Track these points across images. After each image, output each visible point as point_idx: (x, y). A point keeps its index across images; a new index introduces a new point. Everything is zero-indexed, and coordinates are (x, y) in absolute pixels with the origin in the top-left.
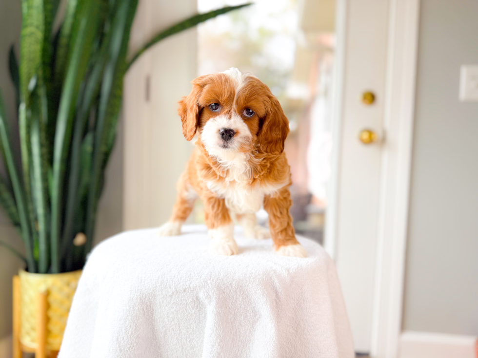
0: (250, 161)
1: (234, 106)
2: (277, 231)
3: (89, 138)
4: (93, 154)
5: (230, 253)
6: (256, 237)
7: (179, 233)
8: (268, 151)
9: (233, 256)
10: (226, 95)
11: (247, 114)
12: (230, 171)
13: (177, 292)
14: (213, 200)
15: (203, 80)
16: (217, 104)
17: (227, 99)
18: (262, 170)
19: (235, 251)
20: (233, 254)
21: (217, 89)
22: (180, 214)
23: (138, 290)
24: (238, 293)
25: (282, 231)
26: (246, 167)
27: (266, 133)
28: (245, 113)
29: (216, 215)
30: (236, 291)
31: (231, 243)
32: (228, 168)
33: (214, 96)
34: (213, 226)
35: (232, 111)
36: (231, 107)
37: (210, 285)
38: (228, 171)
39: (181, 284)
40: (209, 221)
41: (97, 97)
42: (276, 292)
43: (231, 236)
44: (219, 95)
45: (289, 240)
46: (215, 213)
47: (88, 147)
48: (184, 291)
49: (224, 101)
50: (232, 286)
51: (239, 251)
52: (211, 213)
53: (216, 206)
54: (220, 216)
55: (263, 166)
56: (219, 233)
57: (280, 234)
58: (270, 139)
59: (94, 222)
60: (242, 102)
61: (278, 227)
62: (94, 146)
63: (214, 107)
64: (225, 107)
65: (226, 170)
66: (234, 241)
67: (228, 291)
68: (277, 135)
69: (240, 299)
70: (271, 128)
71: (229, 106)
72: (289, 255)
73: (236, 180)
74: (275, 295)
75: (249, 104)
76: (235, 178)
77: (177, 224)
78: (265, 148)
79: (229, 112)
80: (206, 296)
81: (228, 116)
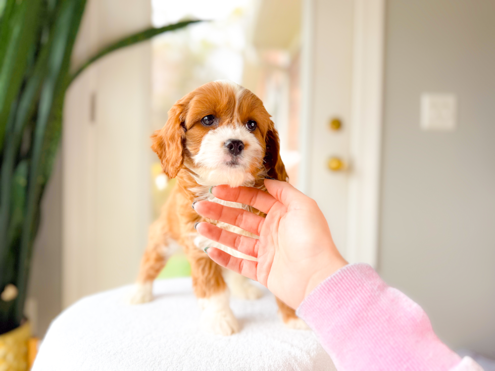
3: (22, 168)
4: (27, 188)
5: (229, 331)
7: (152, 297)
14: (203, 262)
19: (235, 329)
20: (233, 332)
22: (152, 272)
29: (207, 282)
31: (229, 318)
34: (204, 295)
40: (199, 287)
41: (34, 117)
43: (227, 307)
44: (215, 102)
46: (206, 278)
47: (21, 180)
52: (201, 278)
53: (207, 268)
54: (213, 282)
56: (213, 304)
59: (28, 270)
62: (28, 178)
63: (208, 122)
66: (231, 312)
71: (229, 115)
79: (231, 122)
81: (232, 127)
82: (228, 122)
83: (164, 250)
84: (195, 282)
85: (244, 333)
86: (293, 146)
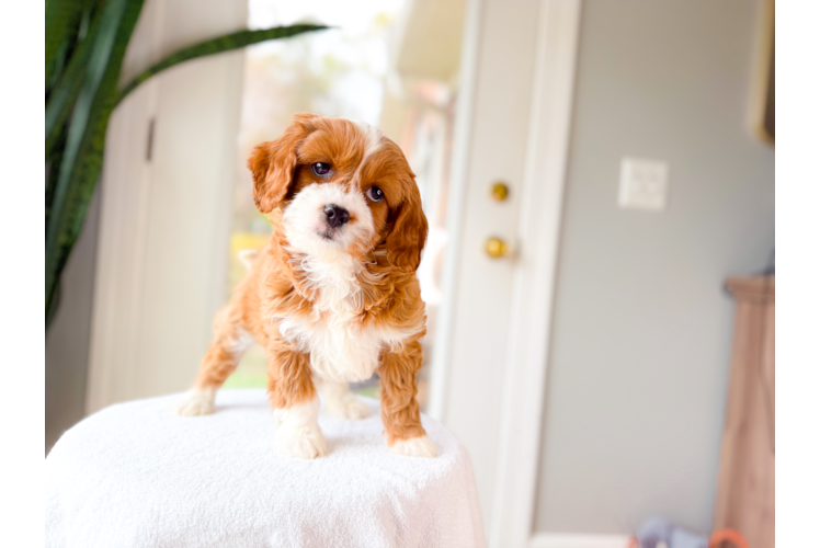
0: (359, 277)
1: (357, 175)
2: (393, 411)
5: (313, 454)
6: (347, 416)
7: (213, 409)
8: (398, 263)
9: (318, 460)
10: (349, 154)
11: (373, 196)
12: (324, 292)
13: (228, 536)
14: (288, 357)
15: (313, 121)
16: (327, 166)
17: (348, 161)
18: (380, 297)
19: (321, 451)
20: (317, 455)
21: (334, 141)
22: (215, 375)
23: (151, 535)
24: (337, 532)
25: (401, 412)
26: (353, 289)
27: (399, 234)
28: (369, 193)
29: (290, 386)
30: (333, 530)
31: (313, 436)
32: (321, 285)
33: (326, 150)
34: (283, 403)
35: (352, 182)
36: (351, 176)
37: (289, 522)
38: (318, 292)
39: (237, 522)
40: (277, 393)
42: (398, 526)
43: (313, 422)
44: (335, 151)
45: (411, 426)
46: (289, 380)
48: (242, 534)
49: (343, 163)
50: (327, 522)
51: (328, 447)
52: (282, 379)
54: (297, 386)
55: (383, 289)
56: (293, 417)
57: (397, 416)
58: (402, 244)
60: (371, 173)
61: (396, 405)
63: (320, 170)
64: (340, 173)
65: (315, 288)
66: (319, 430)
67: (321, 530)
68: (413, 239)
69: (341, 543)
70: (406, 226)
71: (349, 173)
72: (410, 454)
73: (333, 310)
74: (395, 529)
75: (379, 181)
76: (331, 306)
77: (208, 391)
78: (393, 258)
79: (346, 182)
80: (281, 542)
81: (345, 189)
82: (343, 182)
83: (231, 344)
84: (273, 386)
85: (332, 457)
86: (442, 223)
